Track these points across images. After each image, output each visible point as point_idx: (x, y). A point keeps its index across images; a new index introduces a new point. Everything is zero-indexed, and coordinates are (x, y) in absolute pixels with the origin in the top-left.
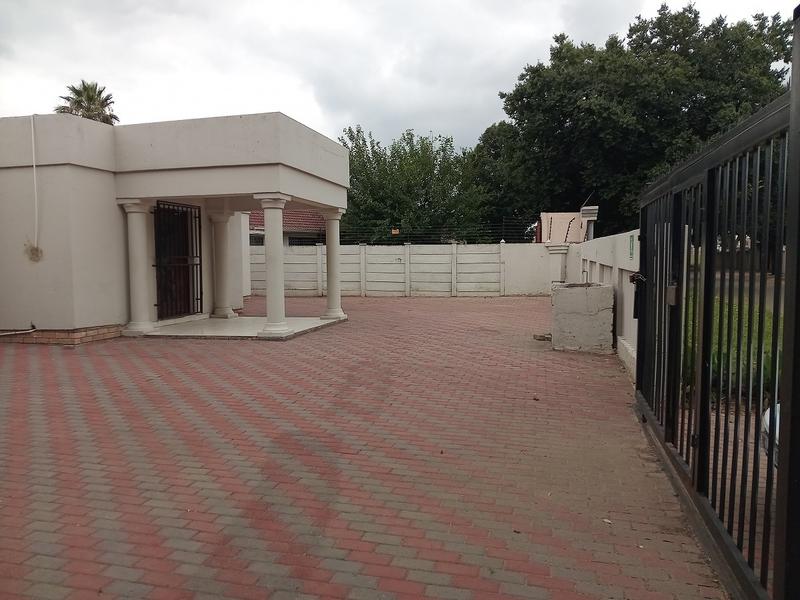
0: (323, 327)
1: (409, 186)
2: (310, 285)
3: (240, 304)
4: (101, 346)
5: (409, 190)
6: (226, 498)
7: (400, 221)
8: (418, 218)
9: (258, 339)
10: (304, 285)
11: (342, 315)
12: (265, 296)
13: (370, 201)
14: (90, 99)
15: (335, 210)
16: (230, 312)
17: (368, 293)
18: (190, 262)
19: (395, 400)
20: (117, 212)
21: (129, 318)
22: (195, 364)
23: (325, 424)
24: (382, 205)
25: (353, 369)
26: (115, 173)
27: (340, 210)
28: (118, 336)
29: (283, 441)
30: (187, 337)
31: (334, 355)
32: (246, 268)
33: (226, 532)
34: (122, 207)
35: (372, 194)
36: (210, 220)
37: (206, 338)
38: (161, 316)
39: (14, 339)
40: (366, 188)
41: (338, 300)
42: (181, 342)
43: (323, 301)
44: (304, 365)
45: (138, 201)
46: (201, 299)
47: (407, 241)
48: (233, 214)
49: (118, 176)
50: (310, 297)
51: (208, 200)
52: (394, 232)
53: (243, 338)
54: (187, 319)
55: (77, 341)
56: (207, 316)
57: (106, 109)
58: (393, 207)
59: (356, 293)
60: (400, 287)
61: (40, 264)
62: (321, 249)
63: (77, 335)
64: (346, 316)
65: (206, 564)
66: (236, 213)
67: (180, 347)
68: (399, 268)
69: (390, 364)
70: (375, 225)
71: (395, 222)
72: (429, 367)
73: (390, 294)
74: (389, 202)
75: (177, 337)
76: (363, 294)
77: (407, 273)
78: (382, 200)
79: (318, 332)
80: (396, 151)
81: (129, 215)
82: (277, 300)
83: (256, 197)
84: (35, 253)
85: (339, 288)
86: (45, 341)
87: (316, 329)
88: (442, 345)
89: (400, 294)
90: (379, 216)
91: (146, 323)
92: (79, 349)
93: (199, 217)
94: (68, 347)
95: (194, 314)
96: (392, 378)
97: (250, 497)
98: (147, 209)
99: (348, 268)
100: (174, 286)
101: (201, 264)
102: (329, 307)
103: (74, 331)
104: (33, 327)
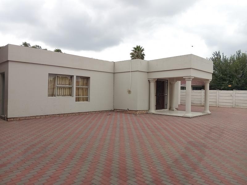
0: (203, 115)
1: (236, 70)
2: (199, 103)
3: (177, 107)
4: (143, 115)
5: (236, 71)
6: (176, 152)
7: (232, 82)
8: (240, 81)
9: (183, 117)
10: (197, 102)
11: (209, 112)
12: (185, 105)
13: (221, 75)
14: (139, 50)
15: (208, 80)
16: (175, 109)
17: (220, 106)
18: (164, 95)
19: (224, 138)
20: (148, 82)
21: (149, 109)
22: (167, 122)
23: (202, 141)
24: (225, 77)
25: (211, 128)
26: (148, 72)
27: (209, 80)
28: (147, 113)
29: (190, 143)
30: (164, 115)
31: (206, 124)
32: (179, 96)
33: (177, 158)
34: (149, 81)
35: (222, 73)
36: (170, 83)
37: (168, 115)
38: (157, 109)
39: (124, 112)
40: (220, 71)
41: (208, 108)
42: (162, 116)
43: (203, 107)
44: (196, 125)
45: (153, 79)
46: (167, 105)
47: (234, 89)
48: (176, 82)
49: (148, 73)
50: (199, 106)
51: (170, 78)
52: (229, 86)
53: (178, 116)
54: (163, 110)
55: (138, 113)
56: (168, 110)
57: (142, 52)
58: (230, 77)
59: (215, 106)
60: (231, 105)
61: (130, 94)
62: (203, 91)
63: (138, 112)
64: (210, 113)
65: (173, 163)
66: (177, 81)
67: (162, 117)
68: (231, 98)
69: (224, 128)
70: (223, 83)
71: (230, 82)
72: (237, 130)
73: (227, 107)
74: (228, 76)
75: (161, 115)
76: (217, 106)
77: (234, 100)
78: (226, 75)
79: (201, 117)
80: (232, 59)
81: (151, 83)
82: (189, 106)
83: (184, 77)
84: (129, 92)
85: (208, 104)
86: (130, 113)
87: (200, 116)
88: (244, 124)
89: (231, 107)
90: (225, 80)
91: (153, 110)
92: (138, 115)
93: (167, 83)
94: (136, 115)
95: (165, 109)
96: (224, 132)
97: (182, 153)
98: (155, 81)
99: (212, 97)
100: (160, 101)
101: (167, 95)
102: (205, 110)
103: (137, 111)
104: (128, 109)
